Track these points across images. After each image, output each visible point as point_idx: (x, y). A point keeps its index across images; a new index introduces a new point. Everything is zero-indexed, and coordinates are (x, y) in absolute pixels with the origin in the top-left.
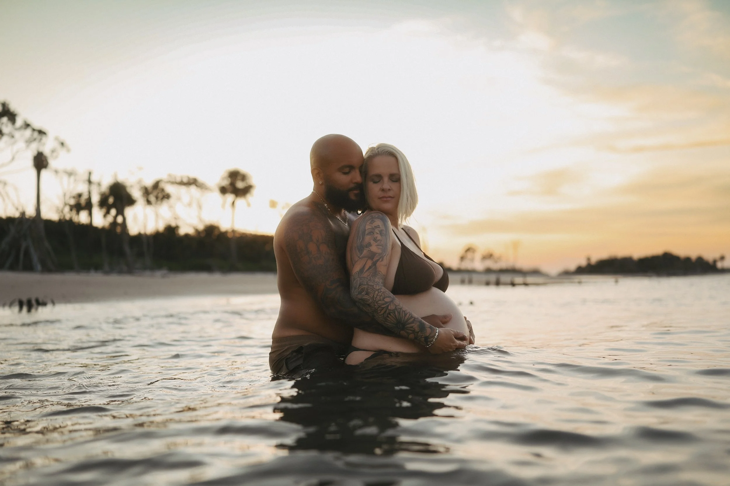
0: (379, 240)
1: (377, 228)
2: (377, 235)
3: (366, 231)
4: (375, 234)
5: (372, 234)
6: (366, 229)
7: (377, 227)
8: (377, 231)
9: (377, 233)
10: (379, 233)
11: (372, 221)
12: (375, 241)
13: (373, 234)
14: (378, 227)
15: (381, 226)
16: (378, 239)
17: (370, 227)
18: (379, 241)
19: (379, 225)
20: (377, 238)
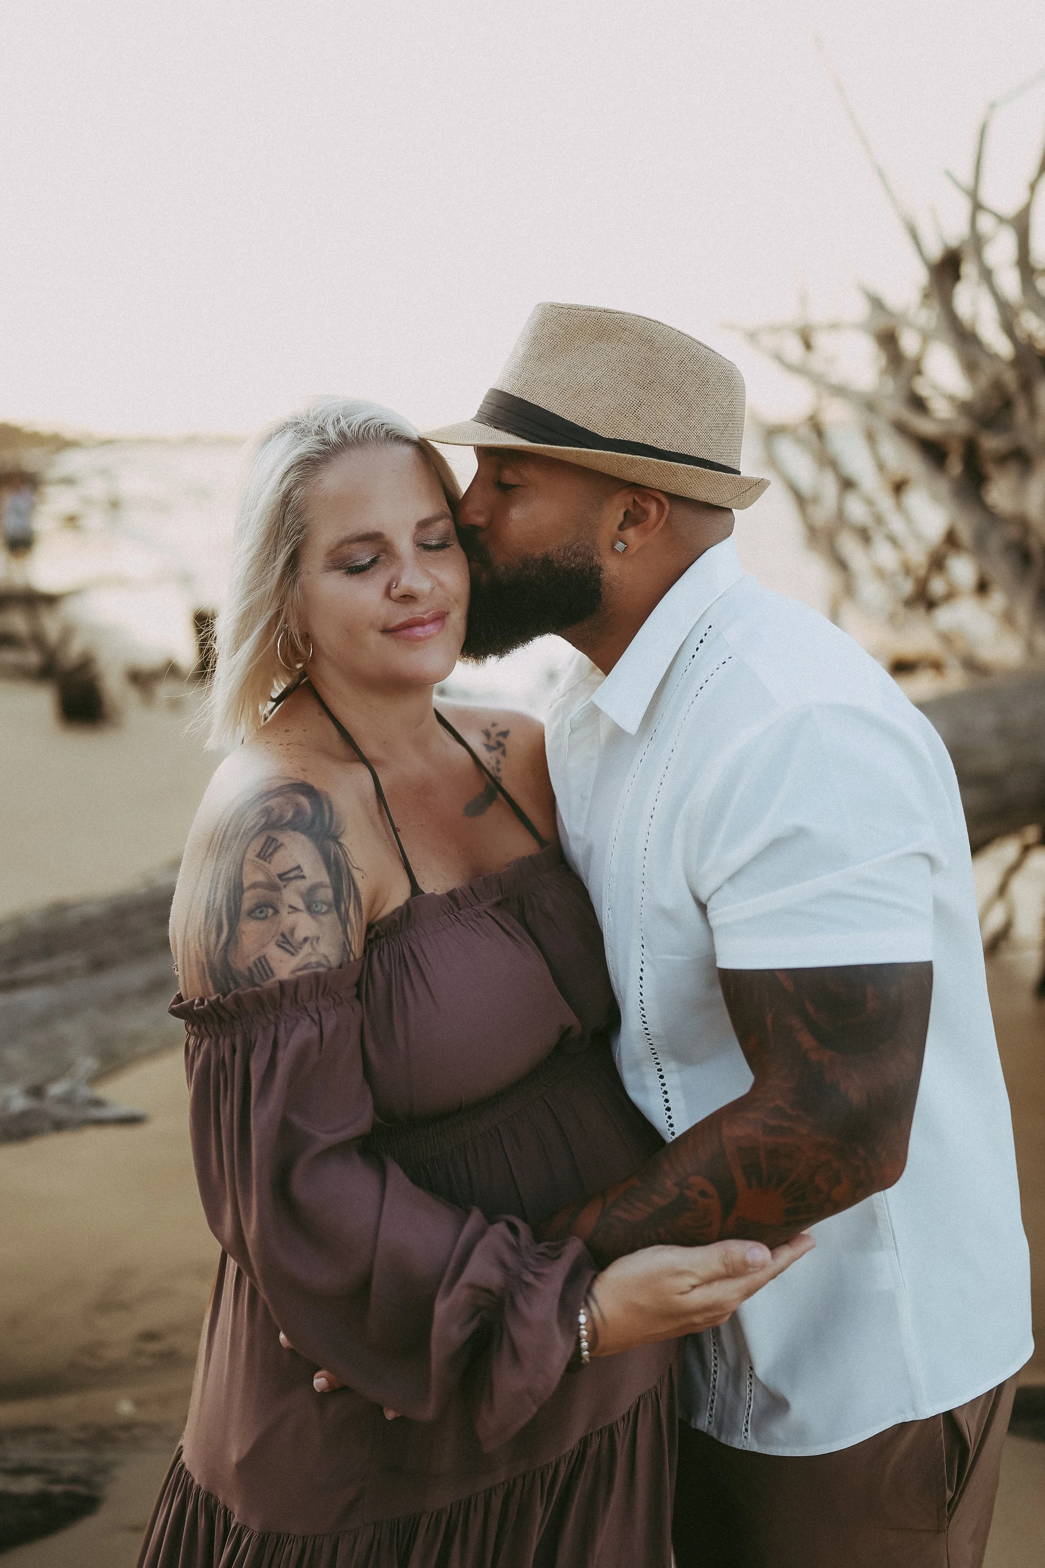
0: (306, 939)
1: (290, 879)
2: (293, 917)
3: (247, 895)
4: (284, 911)
5: (271, 911)
6: (246, 884)
7: (292, 875)
8: (291, 895)
9: (291, 907)
10: (300, 904)
11: (270, 841)
12: (289, 951)
13: (276, 912)
14: (297, 873)
15: (307, 871)
16: (300, 934)
17: (260, 877)
18: (307, 948)
19: (299, 867)
20: (292, 931)
